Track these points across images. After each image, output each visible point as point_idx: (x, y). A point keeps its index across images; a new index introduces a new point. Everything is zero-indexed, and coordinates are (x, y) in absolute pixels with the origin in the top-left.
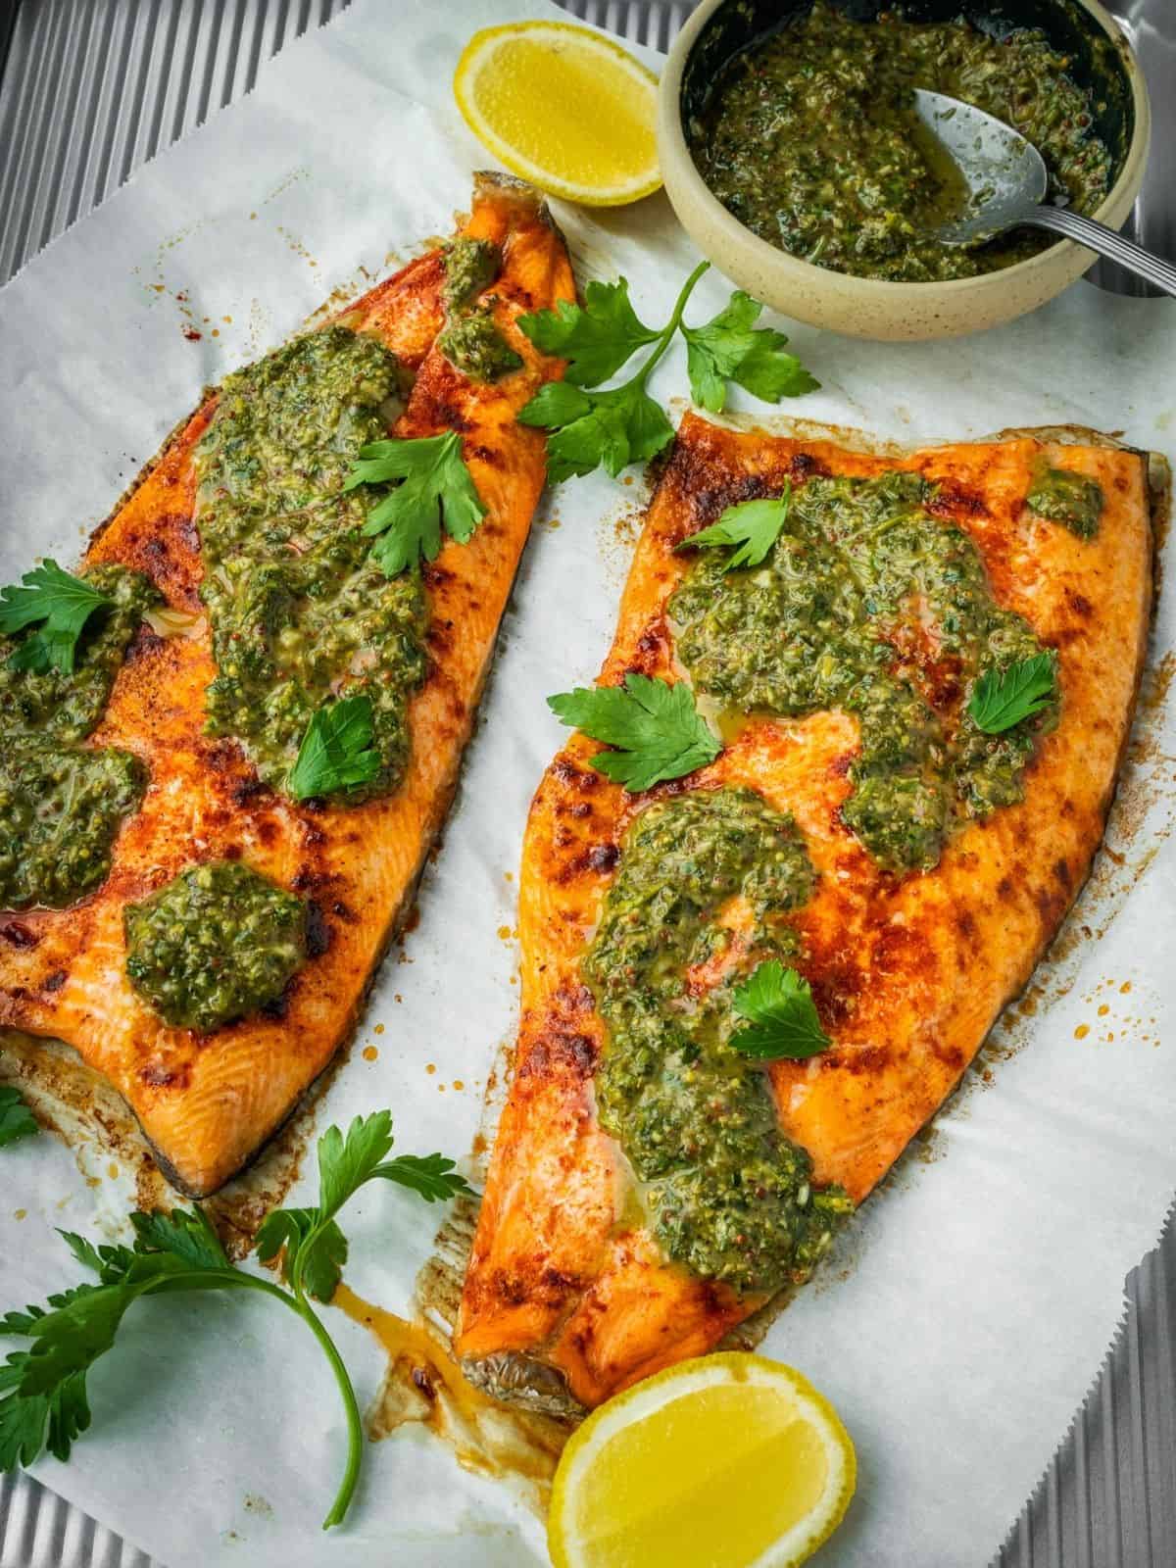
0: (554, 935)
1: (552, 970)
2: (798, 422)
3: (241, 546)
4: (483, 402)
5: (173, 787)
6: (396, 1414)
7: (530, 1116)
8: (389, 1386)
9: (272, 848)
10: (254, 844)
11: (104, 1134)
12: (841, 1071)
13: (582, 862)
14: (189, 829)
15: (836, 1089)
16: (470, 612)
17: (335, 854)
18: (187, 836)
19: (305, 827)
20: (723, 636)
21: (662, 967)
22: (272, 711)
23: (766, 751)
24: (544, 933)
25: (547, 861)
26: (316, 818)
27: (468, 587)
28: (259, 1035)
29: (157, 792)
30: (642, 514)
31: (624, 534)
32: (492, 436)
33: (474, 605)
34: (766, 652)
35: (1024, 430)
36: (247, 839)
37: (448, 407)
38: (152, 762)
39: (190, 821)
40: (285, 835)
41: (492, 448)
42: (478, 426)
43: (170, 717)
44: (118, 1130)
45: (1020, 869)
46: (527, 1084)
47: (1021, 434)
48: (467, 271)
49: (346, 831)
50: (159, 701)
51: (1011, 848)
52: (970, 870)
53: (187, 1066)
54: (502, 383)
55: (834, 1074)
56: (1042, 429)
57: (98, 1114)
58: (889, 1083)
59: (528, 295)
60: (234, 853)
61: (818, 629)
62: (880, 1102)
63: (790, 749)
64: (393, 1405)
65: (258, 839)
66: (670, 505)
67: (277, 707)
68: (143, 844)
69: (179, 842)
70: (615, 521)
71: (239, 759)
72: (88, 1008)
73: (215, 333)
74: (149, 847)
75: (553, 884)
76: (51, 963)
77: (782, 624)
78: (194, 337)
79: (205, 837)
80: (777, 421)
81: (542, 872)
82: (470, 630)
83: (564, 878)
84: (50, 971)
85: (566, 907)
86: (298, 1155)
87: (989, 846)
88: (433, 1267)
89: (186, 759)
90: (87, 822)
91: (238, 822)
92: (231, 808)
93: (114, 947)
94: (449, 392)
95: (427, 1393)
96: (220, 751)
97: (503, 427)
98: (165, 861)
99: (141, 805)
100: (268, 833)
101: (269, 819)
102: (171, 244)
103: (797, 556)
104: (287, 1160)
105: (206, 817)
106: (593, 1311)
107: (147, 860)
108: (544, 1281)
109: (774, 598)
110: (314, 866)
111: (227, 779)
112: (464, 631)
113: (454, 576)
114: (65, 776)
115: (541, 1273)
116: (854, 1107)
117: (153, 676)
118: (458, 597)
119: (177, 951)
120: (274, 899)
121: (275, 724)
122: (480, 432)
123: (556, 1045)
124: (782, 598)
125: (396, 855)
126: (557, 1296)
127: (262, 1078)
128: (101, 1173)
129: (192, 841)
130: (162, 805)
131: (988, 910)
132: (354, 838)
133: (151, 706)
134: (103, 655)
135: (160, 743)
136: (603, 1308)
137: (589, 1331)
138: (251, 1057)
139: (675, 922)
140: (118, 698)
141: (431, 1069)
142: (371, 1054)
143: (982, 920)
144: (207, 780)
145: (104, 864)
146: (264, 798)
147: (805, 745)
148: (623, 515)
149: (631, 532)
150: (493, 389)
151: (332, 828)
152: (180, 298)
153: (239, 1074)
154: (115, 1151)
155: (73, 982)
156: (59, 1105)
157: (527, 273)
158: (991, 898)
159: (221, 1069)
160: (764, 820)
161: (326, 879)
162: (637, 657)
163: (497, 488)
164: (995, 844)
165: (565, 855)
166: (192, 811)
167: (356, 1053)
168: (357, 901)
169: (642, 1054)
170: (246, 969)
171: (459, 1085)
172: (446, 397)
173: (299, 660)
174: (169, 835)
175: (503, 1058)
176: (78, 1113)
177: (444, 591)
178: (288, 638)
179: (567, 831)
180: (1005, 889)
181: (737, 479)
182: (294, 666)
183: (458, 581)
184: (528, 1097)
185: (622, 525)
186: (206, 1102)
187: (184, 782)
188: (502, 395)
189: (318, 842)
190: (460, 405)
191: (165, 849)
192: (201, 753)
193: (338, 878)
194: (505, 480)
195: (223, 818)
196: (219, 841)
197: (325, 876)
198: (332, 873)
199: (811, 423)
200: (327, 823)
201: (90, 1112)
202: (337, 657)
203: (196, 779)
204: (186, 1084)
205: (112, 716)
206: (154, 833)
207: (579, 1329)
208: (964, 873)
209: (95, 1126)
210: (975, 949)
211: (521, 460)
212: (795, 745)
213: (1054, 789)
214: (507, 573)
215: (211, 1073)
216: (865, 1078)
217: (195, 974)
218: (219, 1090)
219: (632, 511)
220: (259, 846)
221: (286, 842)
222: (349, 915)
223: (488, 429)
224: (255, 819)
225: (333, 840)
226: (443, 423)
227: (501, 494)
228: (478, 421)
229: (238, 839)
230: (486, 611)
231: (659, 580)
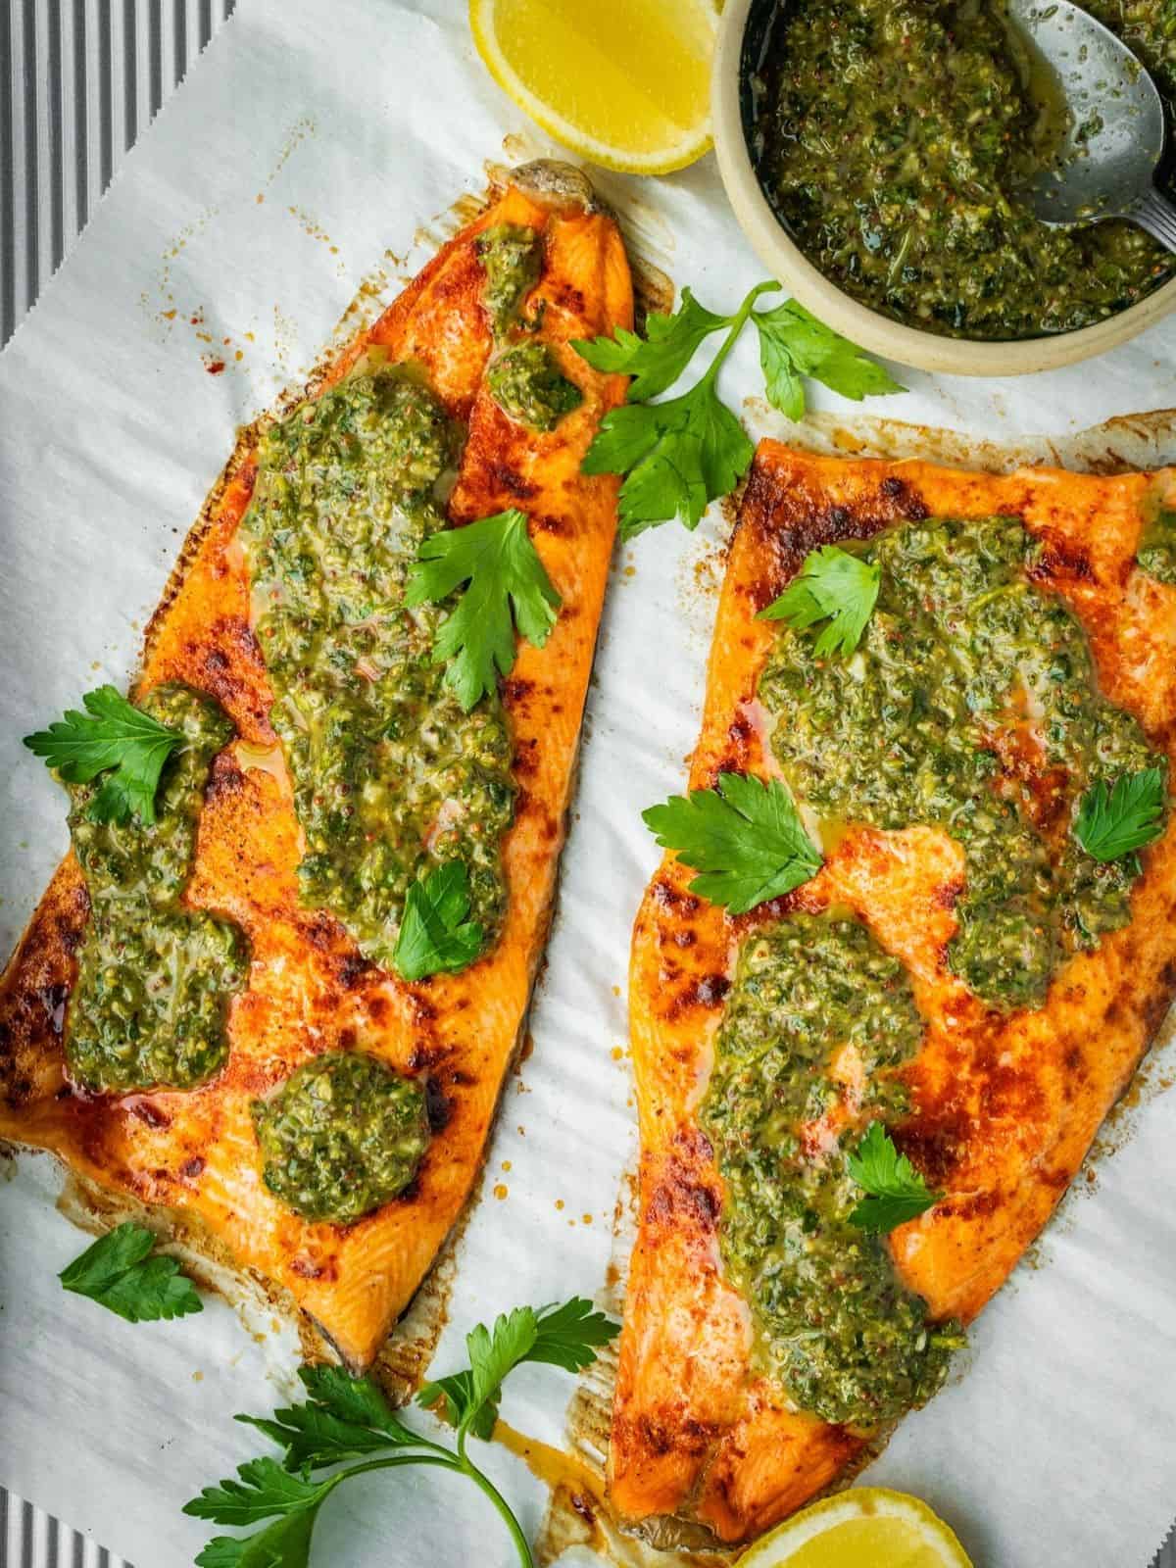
0: (667, 1076)
1: (668, 1112)
2: (884, 423)
3: (308, 671)
4: (543, 456)
5: (278, 965)
6: (561, 1539)
7: (659, 1262)
8: (552, 1515)
9: (384, 1025)
10: (366, 1025)
11: (262, 1293)
12: (955, 1218)
13: (689, 997)
14: (300, 1013)
15: (949, 1236)
16: (554, 718)
17: (446, 1025)
18: (300, 1024)
19: (414, 1003)
20: (817, 738)
21: (776, 1125)
22: (366, 885)
23: (866, 864)
24: (657, 1071)
25: (655, 997)
26: (424, 990)
27: (549, 692)
28: (396, 1217)
29: (262, 970)
30: (722, 553)
31: (705, 577)
32: (555, 501)
33: (557, 709)
34: (864, 763)
35: (1132, 417)
36: (360, 1020)
37: (506, 469)
38: (252, 930)
39: (300, 1004)
40: (396, 1012)
41: (557, 515)
42: (539, 489)
43: (261, 874)
44: (272, 1287)
45: (1126, 988)
46: (653, 1230)
47: (1130, 423)
48: (509, 278)
49: (455, 999)
50: (248, 853)
51: (1117, 972)
52: (1078, 1003)
53: (333, 1258)
54: (561, 427)
55: (946, 1222)
56: (1151, 414)
57: (253, 1273)
59: (580, 295)
60: (348, 1038)
61: (917, 732)
62: (991, 1240)
63: (892, 865)
64: (557, 1531)
65: (369, 1018)
66: (751, 549)
67: (370, 879)
68: (257, 1028)
69: (293, 1030)
70: (693, 563)
71: (339, 936)
72: (231, 1206)
73: (239, 355)
74: (264, 1034)
75: (663, 1023)
76: (186, 1147)
77: (881, 728)
78: (216, 368)
79: (318, 1024)
80: (861, 422)
81: (651, 1009)
82: (555, 740)
83: (672, 1015)
84: (187, 1155)
85: (677, 1044)
86: (444, 1296)
87: (1095, 975)
88: (581, 1398)
89: (284, 932)
90: (198, 1004)
91: (348, 1004)
92: (339, 989)
93: (246, 1143)
94: (504, 449)
95: (588, 1518)
96: (319, 927)
97: (567, 485)
98: (281, 1052)
99: (248, 982)
100: (378, 1009)
101: (377, 995)
102: (175, 251)
103: (893, 642)
104: (434, 1302)
105: (316, 1002)
106: (732, 1457)
107: (263, 1050)
108: (685, 1430)
109: (870, 696)
110: (428, 1043)
111: (331, 959)
112: (549, 742)
113: (532, 685)
114: (168, 948)
115: (681, 1422)
116: (966, 1249)
117: (237, 820)
118: (538, 705)
119: (308, 1167)
120: (394, 1096)
121: (371, 901)
122: (543, 496)
123: (679, 1193)
124: (880, 695)
125: (506, 1006)
126: (698, 1444)
127: (404, 1254)
128: (263, 1327)
129: (305, 1029)
130: (269, 986)
131: (1094, 1038)
132: (463, 1004)
133: (241, 858)
134: (181, 802)
135: (256, 905)
136: (741, 1455)
137: (731, 1476)
138: (391, 1239)
139: (787, 1079)
140: (205, 846)
141: (560, 1204)
142: (501, 1192)
143: (1089, 1050)
144: (311, 958)
145: (222, 1051)
146: (369, 975)
147: (908, 865)
148: (701, 556)
149: (712, 575)
150: (552, 436)
151: (440, 999)
152: (195, 321)
153: (380, 1258)
154: (274, 1307)
155: (210, 1170)
156: (216, 1267)
157: (575, 264)
158: (1097, 1024)
159: (365, 1256)
160: (872, 976)
161: (440, 1052)
162: (728, 748)
163: (567, 558)
164: (1102, 971)
165: (673, 990)
166: (300, 994)
167: (486, 1194)
168: (472, 1063)
169: (763, 1223)
170: (377, 1175)
171: (587, 1219)
172: (502, 458)
173: (386, 817)
174: (282, 1022)
175: (628, 1186)
176: (234, 1274)
177: (525, 706)
178: (371, 793)
179: (671, 963)
180: (1112, 1014)
181: (821, 510)
182: (381, 824)
183: (538, 688)
184: (656, 1244)
185: (702, 568)
186: (355, 1292)
187: (288, 960)
188: (563, 443)
189: (429, 1014)
190: (518, 464)
191: (280, 1037)
192: (300, 927)
193: (455, 1049)
194: (574, 547)
195: (332, 1002)
196: (331, 1028)
197: (439, 1050)
198: (446, 1045)
199: (899, 424)
200: (434, 994)
201: (245, 1271)
202: (423, 809)
203: (301, 957)
204: (335, 1276)
205: (202, 867)
206: (266, 1019)
207: (720, 1475)
208: (1070, 1006)
209: (253, 1285)
210: (1082, 1077)
211: (590, 516)
212: (897, 861)
213: (1161, 896)
214: (585, 653)
215: (357, 1262)
216: (976, 1222)
217: (329, 1187)
218: (366, 1277)
219: (711, 551)
220: (372, 1026)
221: (397, 1019)
222: (467, 1080)
223: (551, 491)
224: (364, 998)
225: (443, 1012)
226: (503, 491)
227: (572, 566)
228: (539, 483)
229: (350, 1022)
230: (567, 710)
231: (745, 649)
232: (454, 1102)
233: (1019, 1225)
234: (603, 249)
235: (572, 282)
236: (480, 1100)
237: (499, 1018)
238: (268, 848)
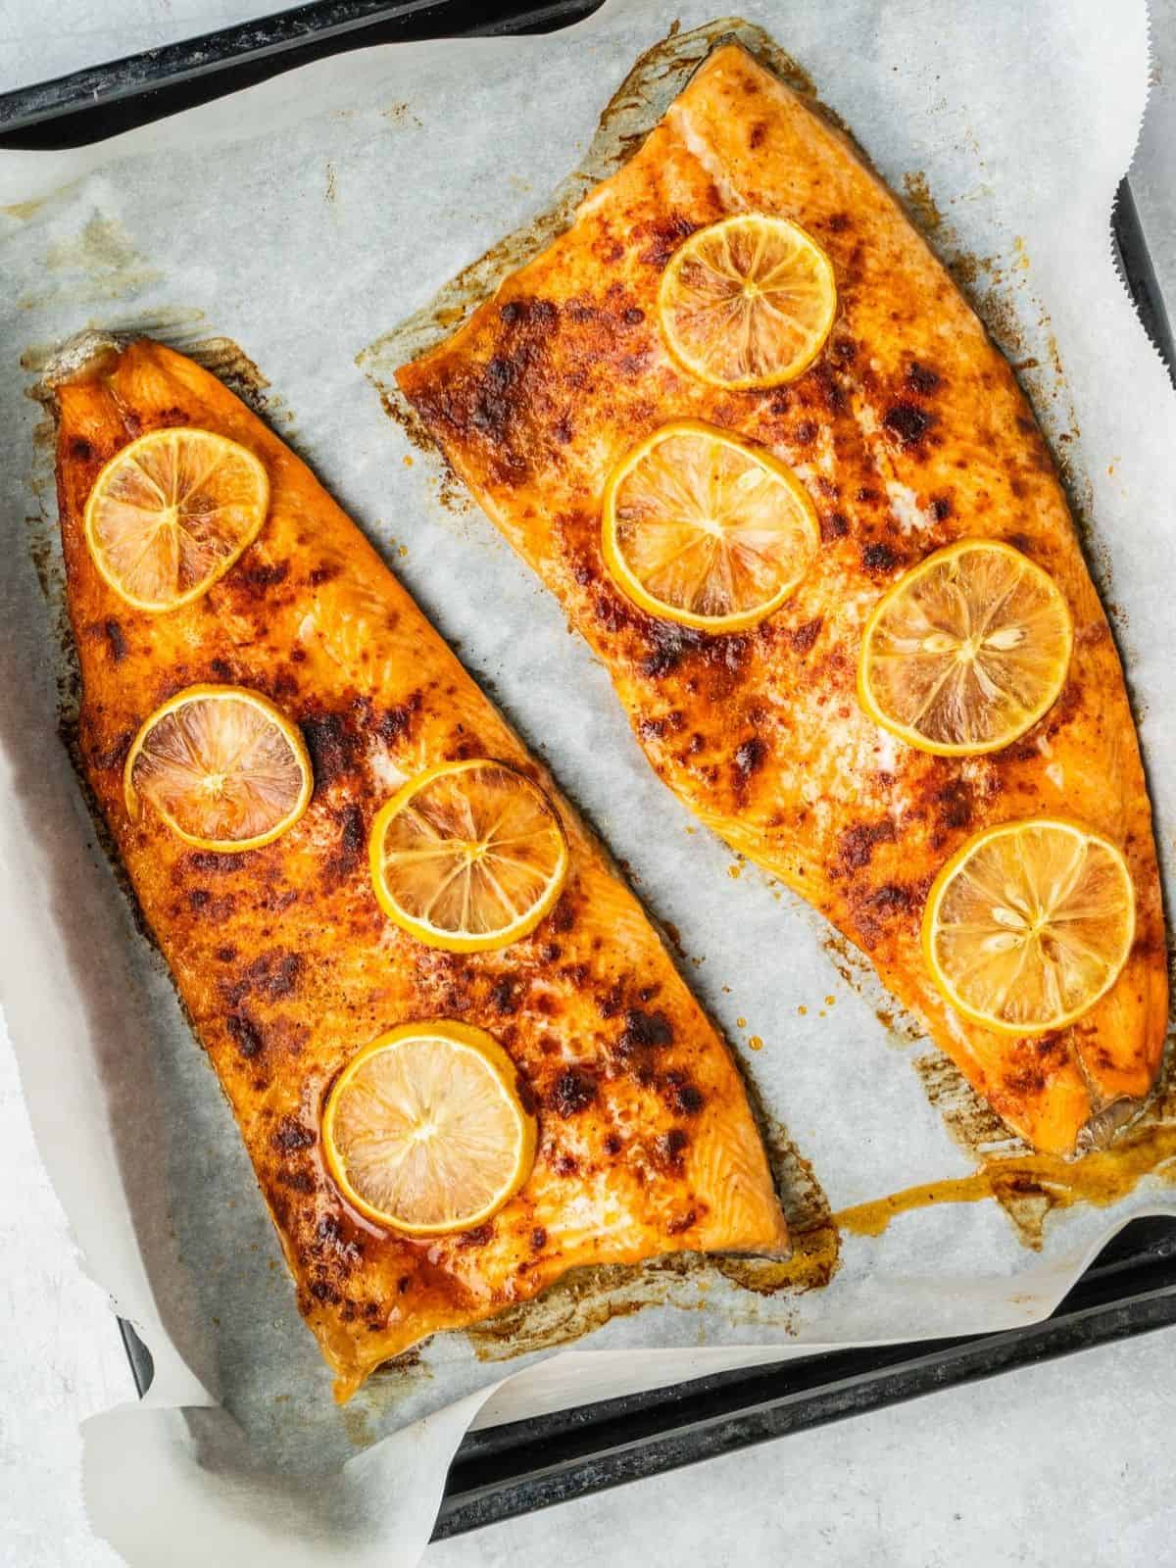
0: (781, 843)
2: (459, 278)
4: (266, 537)
6: (1033, 1221)
8: (1010, 1212)
10: (549, 1023)
11: (672, 1274)
12: (1063, 729)
13: (739, 778)
15: (1071, 743)
16: (454, 698)
17: (601, 969)
19: (565, 977)
24: (772, 848)
25: (718, 803)
27: (433, 685)
28: (703, 1127)
30: (449, 476)
31: (454, 502)
32: (305, 557)
33: (451, 691)
35: (613, 101)
36: (542, 1025)
37: (251, 573)
41: (316, 566)
42: (286, 562)
44: (675, 1261)
45: (1009, 462)
46: (882, 951)
47: (614, 107)
49: (589, 946)
50: (354, 1000)
51: (992, 458)
52: (990, 505)
53: (691, 1197)
55: (1061, 736)
56: (624, 85)
57: (652, 1268)
58: (1091, 698)
60: (547, 1045)
62: (1100, 718)
64: (1024, 1218)
65: (547, 1018)
66: (465, 451)
70: (437, 502)
72: (589, 1236)
75: (741, 812)
76: (521, 1232)
80: (444, 294)
81: (723, 813)
82: (470, 711)
83: (741, 801)
84: (527, 1237)
85: (765, 817)
86: (792, 1150)
87: (981, 476)
88: (950, 1121)
91: (524, 1023)
92: (508, 1020)
95: (1035, 1190)
101: (536, 997)
104: (791, 1160)
106: (1090, 1038)
108: (1042, 1056)
110: (601, 992)
112: (469, 717)
113: (419, 690)
115: (1033, 1052)
116: (1091, 741)
117: (324, 987)
122: (293, 563)
123: (872, 909)
125: (626, 917)
126: (1059, 1056)
127: (735, 1146)
128: (699, 1295)
131: (1024, 517)
132: (597, 944)
136: (1094, 1030)
137: (1103, 1052)
138: (715, 1144)
141: (802, 1010)
142: (756, 1044)
143: (1028, 528)
146: (517, 989)
148: (437, 491)
149: (457, 496)
151: (579, 956)
153: (722, 1162)
154: (689, 1275)
155: (552, 1229)
156: (624, 1290)
157: (152, 394)
158: (1017, 506)
159: (711, 1174)
161: (618, 990)
162: (590, 594)
164: (982, 468)
165: (724, 784)
167: (746, 1052)
168: (645, 976)
171: (830, 1000)
172: (241, 569)
175: (833, 951)
176: (641, 1281)
177: (429, 710)
179: (704, 769)
180: (1019, 489)
181: (482, 377)
183: (425, 690)
184: (893, 960)
185: (446, 498)
186: (728, 1204)
189: (583, 975)
190: (255, 561)
193: (623, 978)
194: (348, 575)
197: (614, 988)
198: (616, 981)
199: (470, 268)
200: (572, 957)
201: (646, 1272)
204: (705, 1209)
207: (1095, 1058)
208: (989, 513)
209: (661, 1276)
210: (1043, 551)
211: (337, 545)
213: (966, 380)
214: (431, 637)
215: (709, 1185)
216: (1079, 716)
218: (726, 1187)
219: (440, 482)
220: (554, 1021)
221: (566, 998)
222: (652, 991)
223: (295, 555)
224: (529, 1008)
225: (589, 963)
226: (263, 590)
227: (361, 589)
228: (282, 557)
229: (537, 1033)
230: (459, 685)
231: (530, 520)
232: (659, 1012)
233: (1106, 690)
234: (159, 365)
235: (161, 408)
236: (675, 995)
237: (629, 928)
238: (363, 983)
